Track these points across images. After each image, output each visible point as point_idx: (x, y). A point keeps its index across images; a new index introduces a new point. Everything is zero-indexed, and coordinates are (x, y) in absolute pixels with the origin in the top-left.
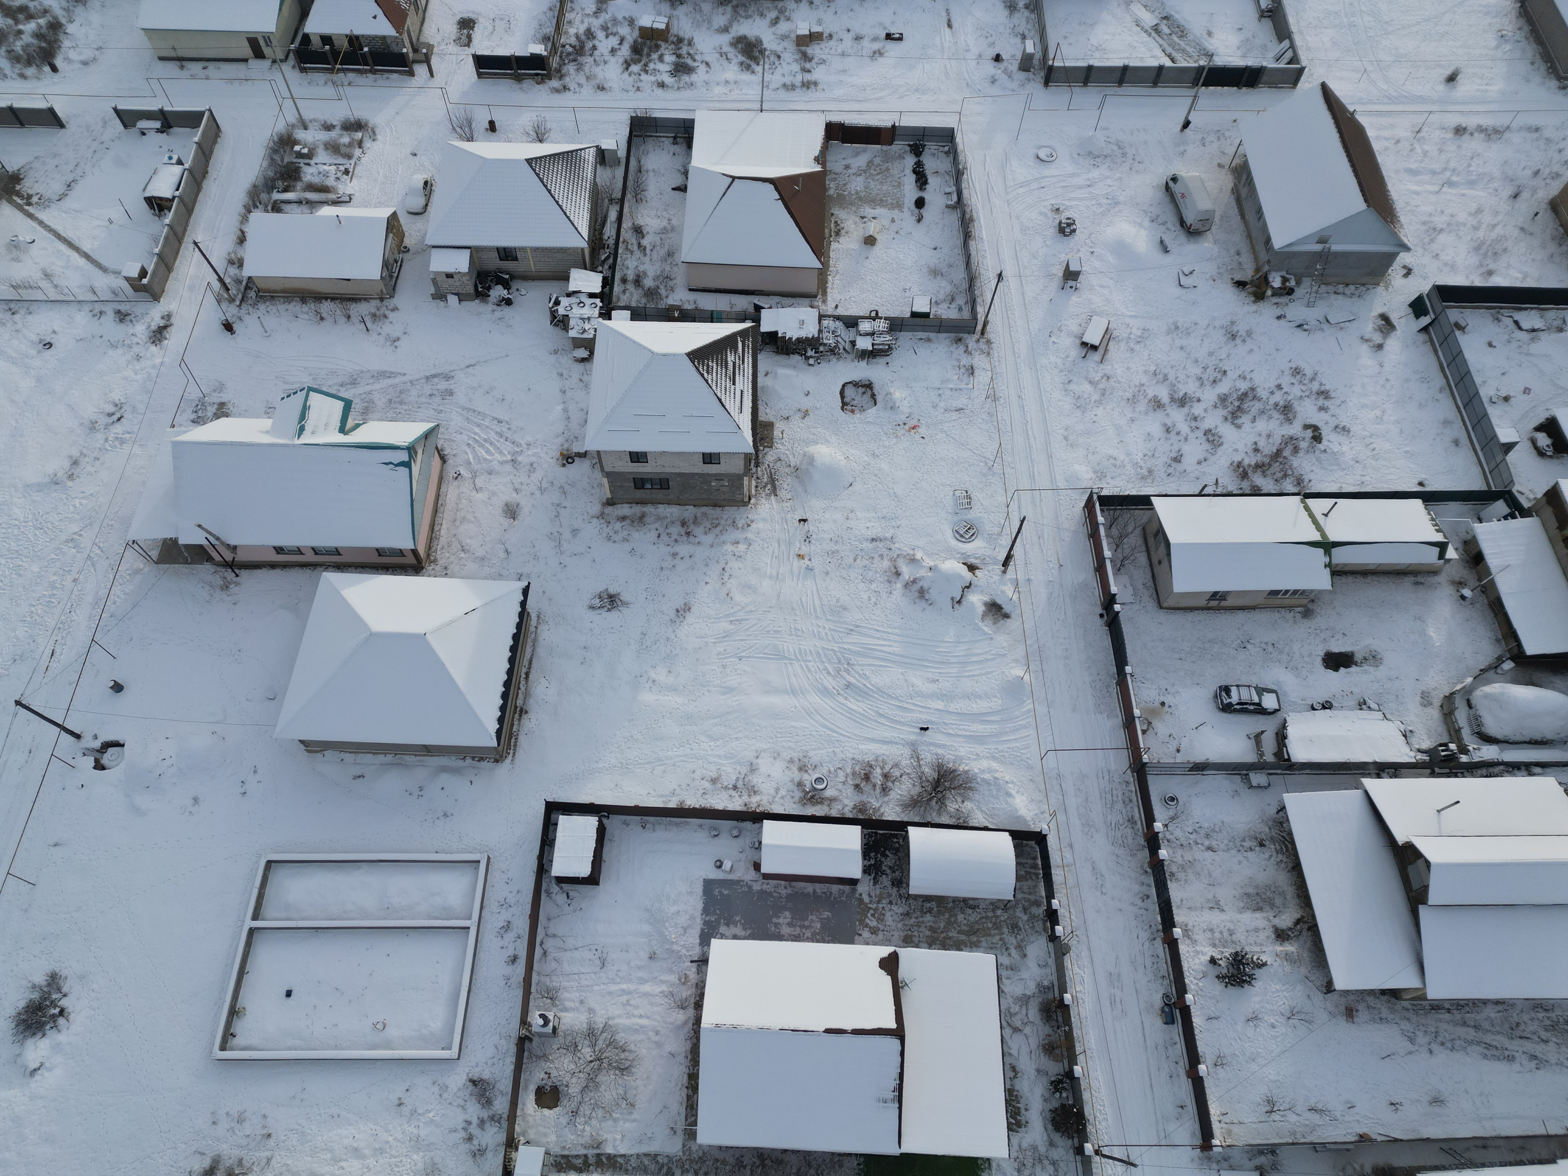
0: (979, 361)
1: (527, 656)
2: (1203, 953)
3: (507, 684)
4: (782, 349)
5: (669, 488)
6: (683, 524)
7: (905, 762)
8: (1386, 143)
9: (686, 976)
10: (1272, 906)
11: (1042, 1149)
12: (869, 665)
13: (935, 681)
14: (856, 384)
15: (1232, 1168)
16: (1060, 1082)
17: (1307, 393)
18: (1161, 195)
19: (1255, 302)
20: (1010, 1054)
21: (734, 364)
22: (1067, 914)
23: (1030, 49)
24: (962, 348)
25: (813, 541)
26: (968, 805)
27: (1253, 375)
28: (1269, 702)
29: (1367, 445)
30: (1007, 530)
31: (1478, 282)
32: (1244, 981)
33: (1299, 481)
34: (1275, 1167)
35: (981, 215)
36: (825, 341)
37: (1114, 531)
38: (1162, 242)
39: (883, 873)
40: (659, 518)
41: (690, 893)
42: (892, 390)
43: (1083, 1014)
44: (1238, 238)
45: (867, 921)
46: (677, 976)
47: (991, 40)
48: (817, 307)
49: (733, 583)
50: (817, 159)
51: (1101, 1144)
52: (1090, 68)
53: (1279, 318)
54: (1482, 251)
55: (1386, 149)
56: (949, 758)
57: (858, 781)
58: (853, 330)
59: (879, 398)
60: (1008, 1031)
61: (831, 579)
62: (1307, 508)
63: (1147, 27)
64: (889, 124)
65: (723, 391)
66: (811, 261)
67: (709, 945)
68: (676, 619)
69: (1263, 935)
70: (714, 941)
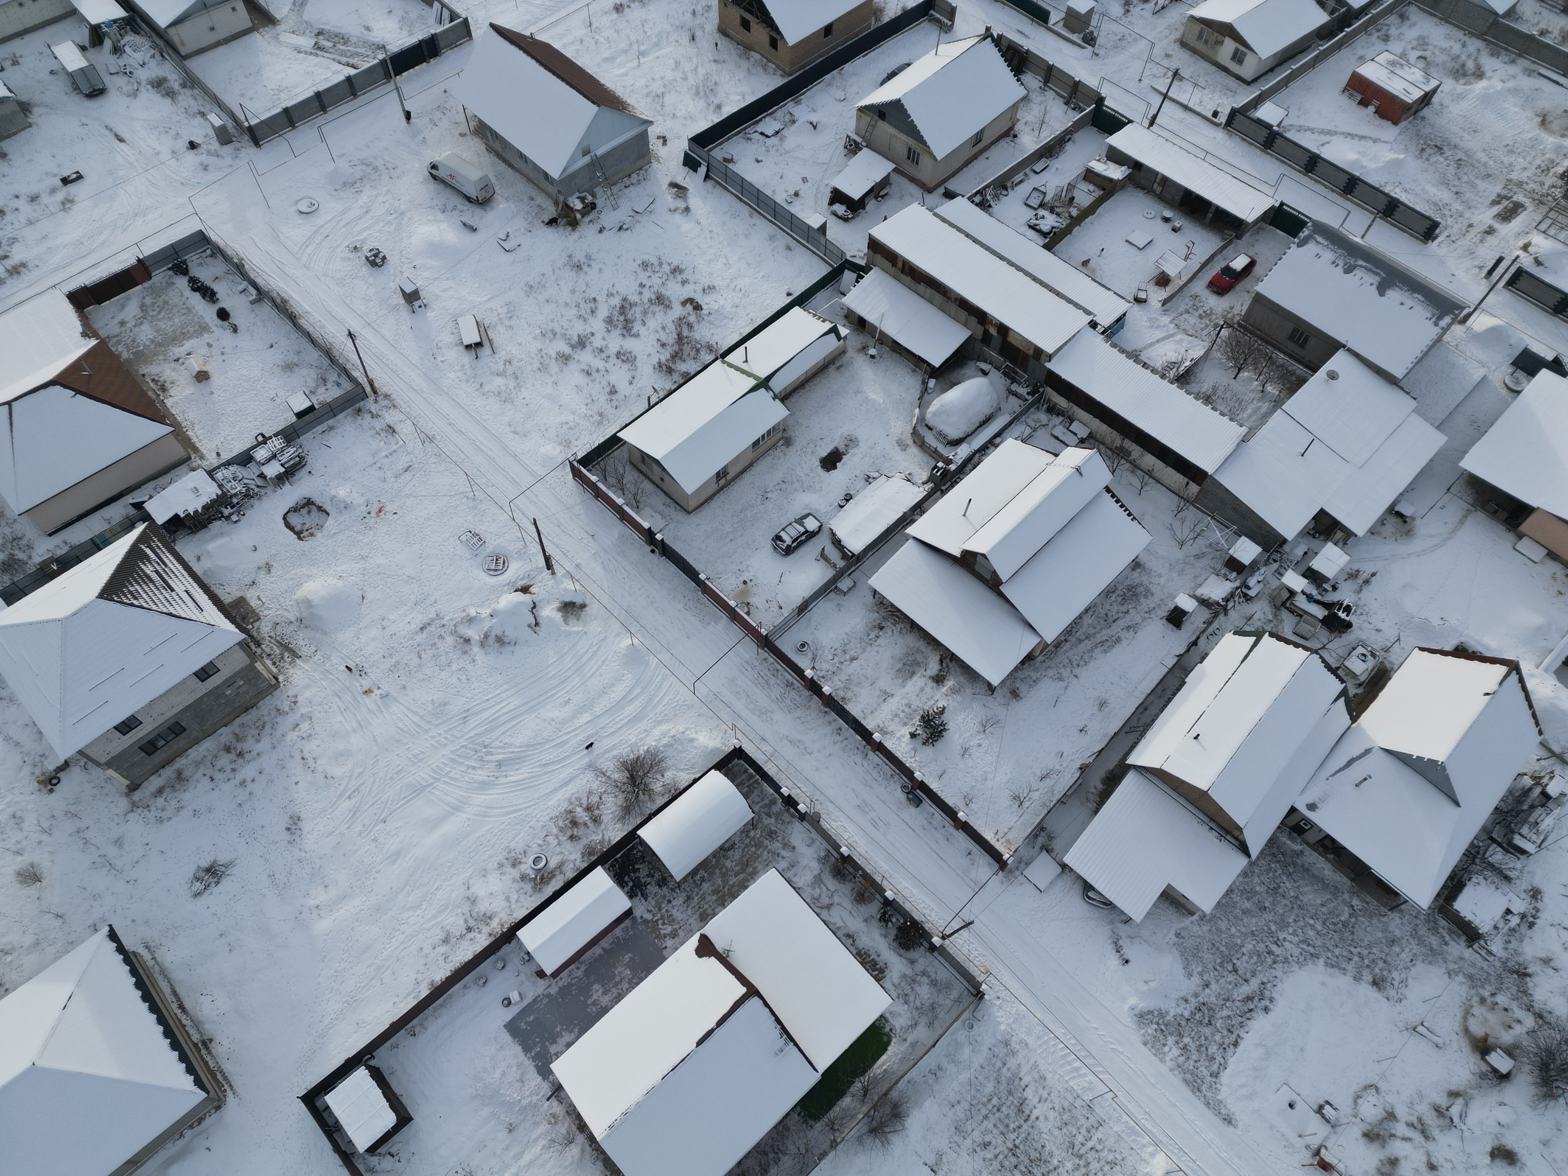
0: (390, 417)
1: (167, 991)
2: (903, 736)
3: (168, 1033)
4: (195, 526)
5: (185, 730)
6: (228, 749)
7: (595, 785)
8: (574, 47)
9: (553, 1115)
10: (918, 664)
11: (909, 972)
12: (504, 733)
13: (567, 702)
14: (295, 509)
15: (1028, 864)
16: (885, 913)
17: (665, 277)
18: (433, 186)
19: (574, 230)
20: (838, 928)
21: (157, 572)
22: (799, 791)
23: (218, 122)
24: (367, 417)
25: (368, 671)
26: (669, 774)
27: (617, 288)
28: (811, 524)
29: (734, 290)
30: (528, 540)
31: (717, 119)
32: (941, 731)
33: (710, 348)
34: (1050, 838)
35: (290, 292)
36: (233, 492)
37: (612, 480)
38: (465, 225)
39: (646, 884)
40: (198, 764)
41: (502, 1048)
42: (333, 492)
43: (863, 852)
44: (521, 186)
45: (663, 932)
46: (545, 1123)
47: (172, 133)
48: (199, 467)
49: (323, 764)
50: (84, 335)
51: (941, 929)
52: (286, 110)
53: (601, 231)
54: (702, 94)
55: (577, 51)
56: (625, 752)
57: (569, 833)
58: (252, 465)
59: (327, 507)
60: (824, 913)
61: (413, 690)
62: (730, 365)
63: (309, 50)
64: (133, 261)
65: (167, 604)
66: (159, 430)
67: (551, 1072)
68: (293, 837)
69: (928, 690)
70: (553, 1066)
